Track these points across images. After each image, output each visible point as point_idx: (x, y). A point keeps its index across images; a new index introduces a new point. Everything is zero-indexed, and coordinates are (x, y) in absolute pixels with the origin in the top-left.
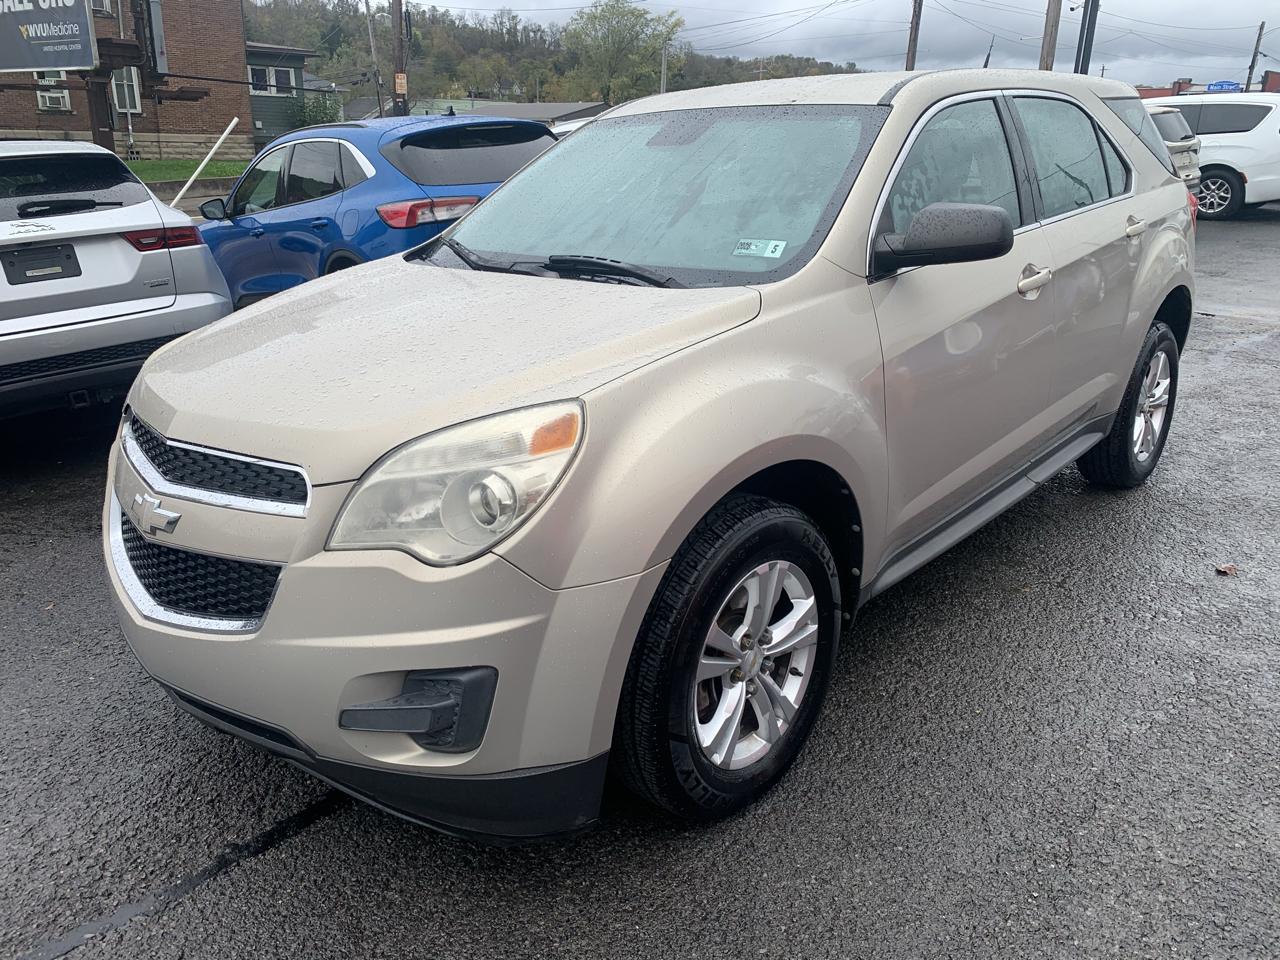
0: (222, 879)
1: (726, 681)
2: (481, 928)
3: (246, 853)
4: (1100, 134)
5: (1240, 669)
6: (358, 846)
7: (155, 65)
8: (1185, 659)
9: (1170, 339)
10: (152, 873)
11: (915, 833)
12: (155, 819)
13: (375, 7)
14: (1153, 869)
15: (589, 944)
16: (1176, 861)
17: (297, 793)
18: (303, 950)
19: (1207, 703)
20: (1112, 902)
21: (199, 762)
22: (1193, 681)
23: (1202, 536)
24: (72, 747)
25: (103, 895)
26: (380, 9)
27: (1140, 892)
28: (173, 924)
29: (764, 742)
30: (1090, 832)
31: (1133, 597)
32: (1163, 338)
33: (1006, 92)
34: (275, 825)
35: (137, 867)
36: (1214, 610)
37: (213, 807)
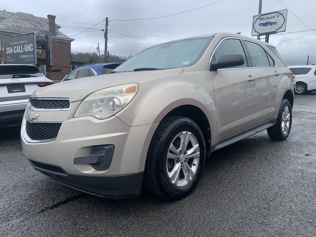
0: (42, 214)
1: (175, 161)
2: (109, 223)
3: (49, 209)
4: (266, 53)
5: (313, 173)
6: (78, 207)
7: (50, 64)
8: (298, 171)
9: (288, 103)
10: (24, 213)
11: (227, 204)
12: (27, 202)
13: (101, 55)
14: (292, 211)
15: (138, 226)
16: (298, 209)
17: (64, 197)
18: (61, 227)
19: (304, 179)
20: (281, 217)
21: (40, 191)
22: (301, 175)
23: (301, 149)
24: (8, 189)
25: (10, 217)
26: (103, 55)
27: (289, 215)
28: (27, 223)
29: (186, 182)
30: (274, 204)
31: (284, 159)
32: (287, 103)
33: (242, 39)
34: (57, 203)
35: (20, 212)
36: (305, 162)
37: (42, 200)
